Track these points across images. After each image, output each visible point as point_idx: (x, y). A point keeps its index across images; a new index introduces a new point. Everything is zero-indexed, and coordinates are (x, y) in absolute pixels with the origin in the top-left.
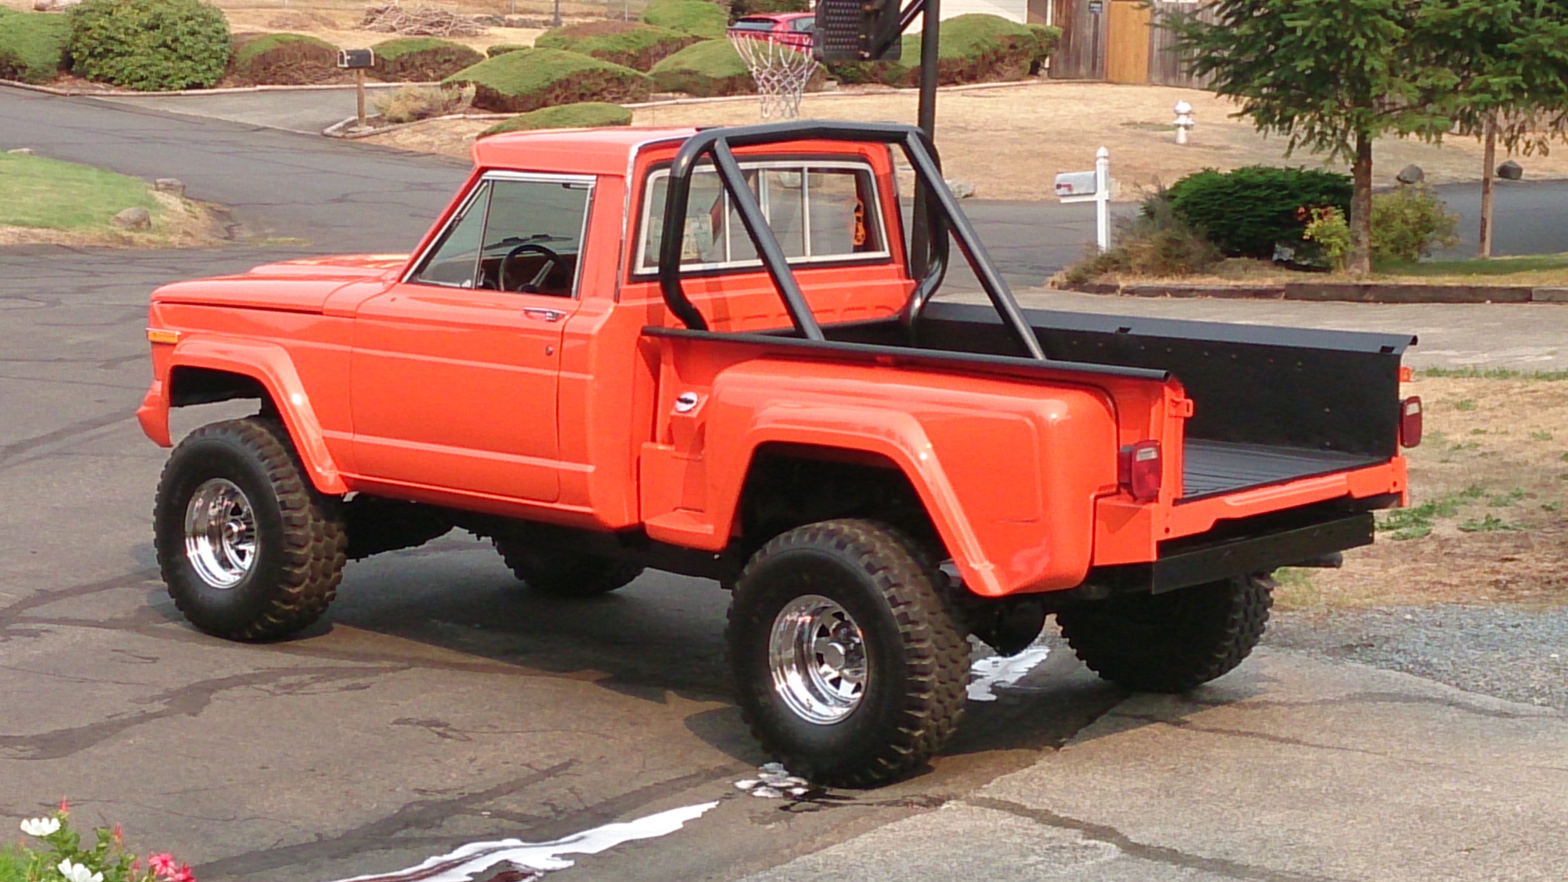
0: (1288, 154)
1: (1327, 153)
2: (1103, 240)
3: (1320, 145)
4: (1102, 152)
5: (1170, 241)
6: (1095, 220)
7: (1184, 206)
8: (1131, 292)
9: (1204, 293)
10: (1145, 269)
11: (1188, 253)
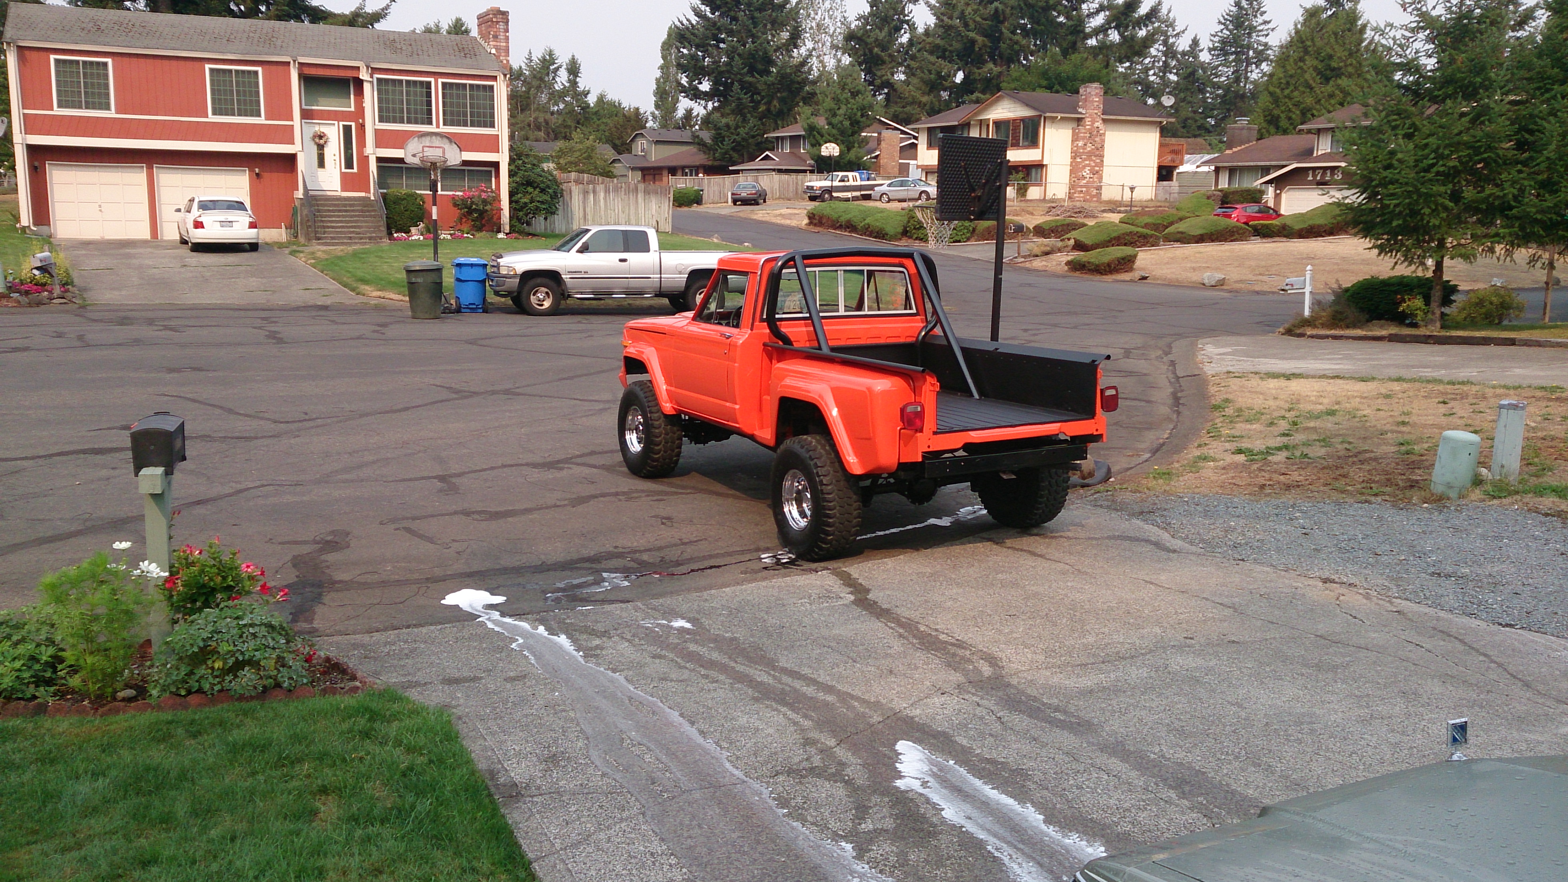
0: (1393, 268)
1: (1413, 267)
2: (1307, 313)
3: (1410, 265)
4: (1309, 267)
5: (1336, 312)
6: (1304, 303)
7: (1352, 296)
8: (1312, 337)
9: (1348, 338)
10: (1324, 326)
11: (1346, 318)
